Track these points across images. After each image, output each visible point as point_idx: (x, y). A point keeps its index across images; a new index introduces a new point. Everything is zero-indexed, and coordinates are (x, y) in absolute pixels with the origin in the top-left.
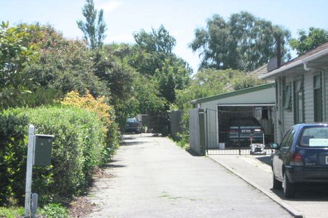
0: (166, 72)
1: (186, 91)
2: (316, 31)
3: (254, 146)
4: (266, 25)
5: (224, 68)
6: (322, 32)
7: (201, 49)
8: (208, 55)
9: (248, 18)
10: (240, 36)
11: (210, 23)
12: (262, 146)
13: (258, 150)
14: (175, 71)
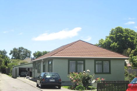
0: (5, 60)
1: (10, 64)
2: (39, 52)
3: (27, 77)
4: (26, 50)
5: (17, 59)
6: (40, 52)
7: (12, 55)
8: (13, 56)
9: (22, 48)
10: (20, 52)
11: (13, 49)
12: (29, 77)
13: (28, 77)
14: (8, 59)
